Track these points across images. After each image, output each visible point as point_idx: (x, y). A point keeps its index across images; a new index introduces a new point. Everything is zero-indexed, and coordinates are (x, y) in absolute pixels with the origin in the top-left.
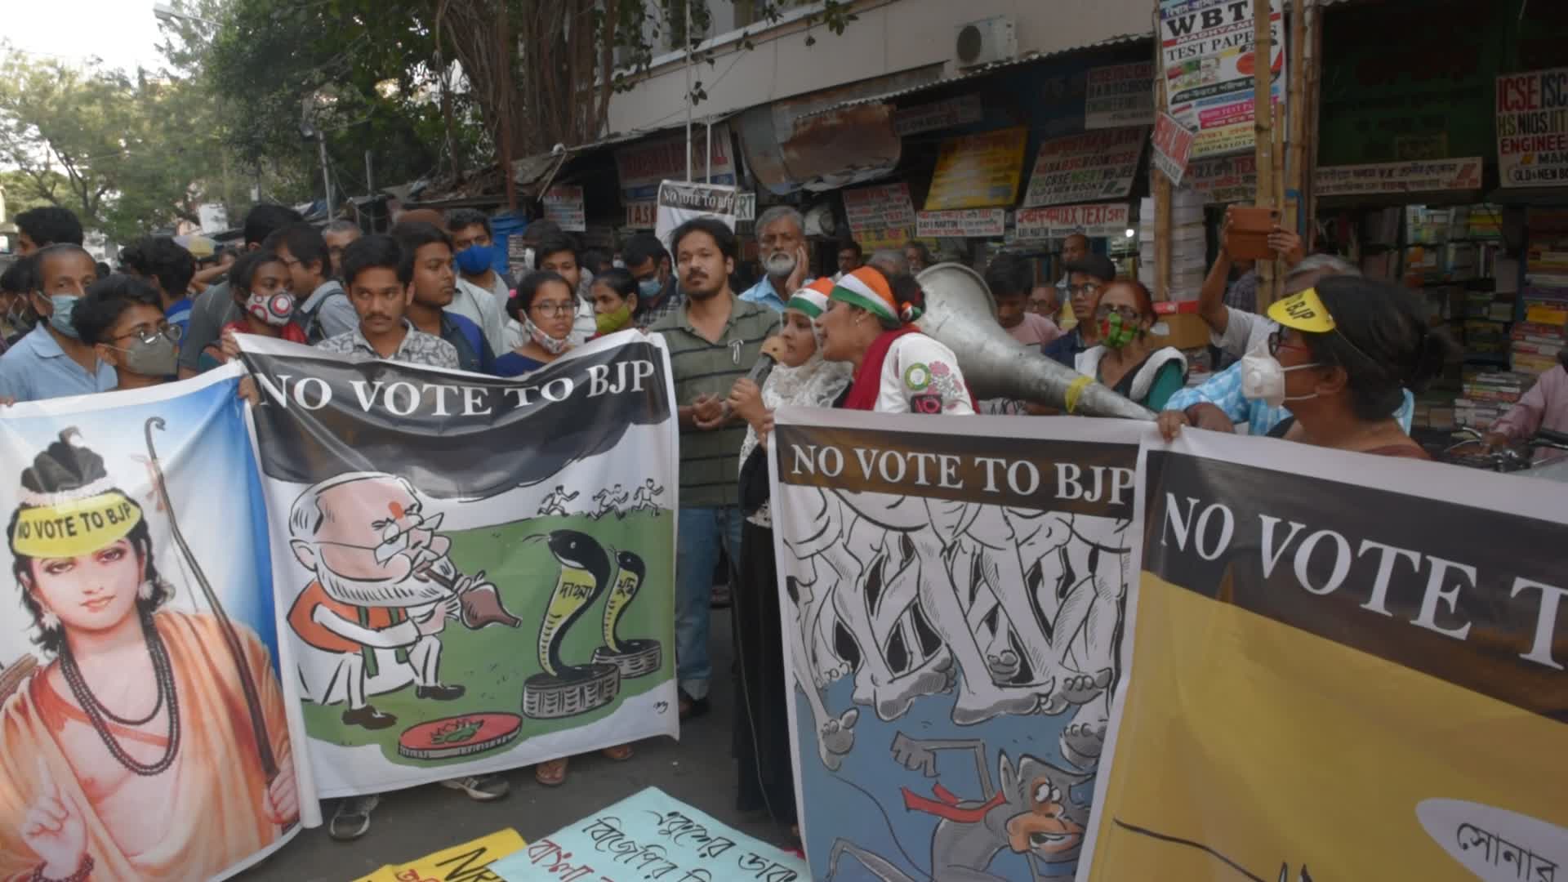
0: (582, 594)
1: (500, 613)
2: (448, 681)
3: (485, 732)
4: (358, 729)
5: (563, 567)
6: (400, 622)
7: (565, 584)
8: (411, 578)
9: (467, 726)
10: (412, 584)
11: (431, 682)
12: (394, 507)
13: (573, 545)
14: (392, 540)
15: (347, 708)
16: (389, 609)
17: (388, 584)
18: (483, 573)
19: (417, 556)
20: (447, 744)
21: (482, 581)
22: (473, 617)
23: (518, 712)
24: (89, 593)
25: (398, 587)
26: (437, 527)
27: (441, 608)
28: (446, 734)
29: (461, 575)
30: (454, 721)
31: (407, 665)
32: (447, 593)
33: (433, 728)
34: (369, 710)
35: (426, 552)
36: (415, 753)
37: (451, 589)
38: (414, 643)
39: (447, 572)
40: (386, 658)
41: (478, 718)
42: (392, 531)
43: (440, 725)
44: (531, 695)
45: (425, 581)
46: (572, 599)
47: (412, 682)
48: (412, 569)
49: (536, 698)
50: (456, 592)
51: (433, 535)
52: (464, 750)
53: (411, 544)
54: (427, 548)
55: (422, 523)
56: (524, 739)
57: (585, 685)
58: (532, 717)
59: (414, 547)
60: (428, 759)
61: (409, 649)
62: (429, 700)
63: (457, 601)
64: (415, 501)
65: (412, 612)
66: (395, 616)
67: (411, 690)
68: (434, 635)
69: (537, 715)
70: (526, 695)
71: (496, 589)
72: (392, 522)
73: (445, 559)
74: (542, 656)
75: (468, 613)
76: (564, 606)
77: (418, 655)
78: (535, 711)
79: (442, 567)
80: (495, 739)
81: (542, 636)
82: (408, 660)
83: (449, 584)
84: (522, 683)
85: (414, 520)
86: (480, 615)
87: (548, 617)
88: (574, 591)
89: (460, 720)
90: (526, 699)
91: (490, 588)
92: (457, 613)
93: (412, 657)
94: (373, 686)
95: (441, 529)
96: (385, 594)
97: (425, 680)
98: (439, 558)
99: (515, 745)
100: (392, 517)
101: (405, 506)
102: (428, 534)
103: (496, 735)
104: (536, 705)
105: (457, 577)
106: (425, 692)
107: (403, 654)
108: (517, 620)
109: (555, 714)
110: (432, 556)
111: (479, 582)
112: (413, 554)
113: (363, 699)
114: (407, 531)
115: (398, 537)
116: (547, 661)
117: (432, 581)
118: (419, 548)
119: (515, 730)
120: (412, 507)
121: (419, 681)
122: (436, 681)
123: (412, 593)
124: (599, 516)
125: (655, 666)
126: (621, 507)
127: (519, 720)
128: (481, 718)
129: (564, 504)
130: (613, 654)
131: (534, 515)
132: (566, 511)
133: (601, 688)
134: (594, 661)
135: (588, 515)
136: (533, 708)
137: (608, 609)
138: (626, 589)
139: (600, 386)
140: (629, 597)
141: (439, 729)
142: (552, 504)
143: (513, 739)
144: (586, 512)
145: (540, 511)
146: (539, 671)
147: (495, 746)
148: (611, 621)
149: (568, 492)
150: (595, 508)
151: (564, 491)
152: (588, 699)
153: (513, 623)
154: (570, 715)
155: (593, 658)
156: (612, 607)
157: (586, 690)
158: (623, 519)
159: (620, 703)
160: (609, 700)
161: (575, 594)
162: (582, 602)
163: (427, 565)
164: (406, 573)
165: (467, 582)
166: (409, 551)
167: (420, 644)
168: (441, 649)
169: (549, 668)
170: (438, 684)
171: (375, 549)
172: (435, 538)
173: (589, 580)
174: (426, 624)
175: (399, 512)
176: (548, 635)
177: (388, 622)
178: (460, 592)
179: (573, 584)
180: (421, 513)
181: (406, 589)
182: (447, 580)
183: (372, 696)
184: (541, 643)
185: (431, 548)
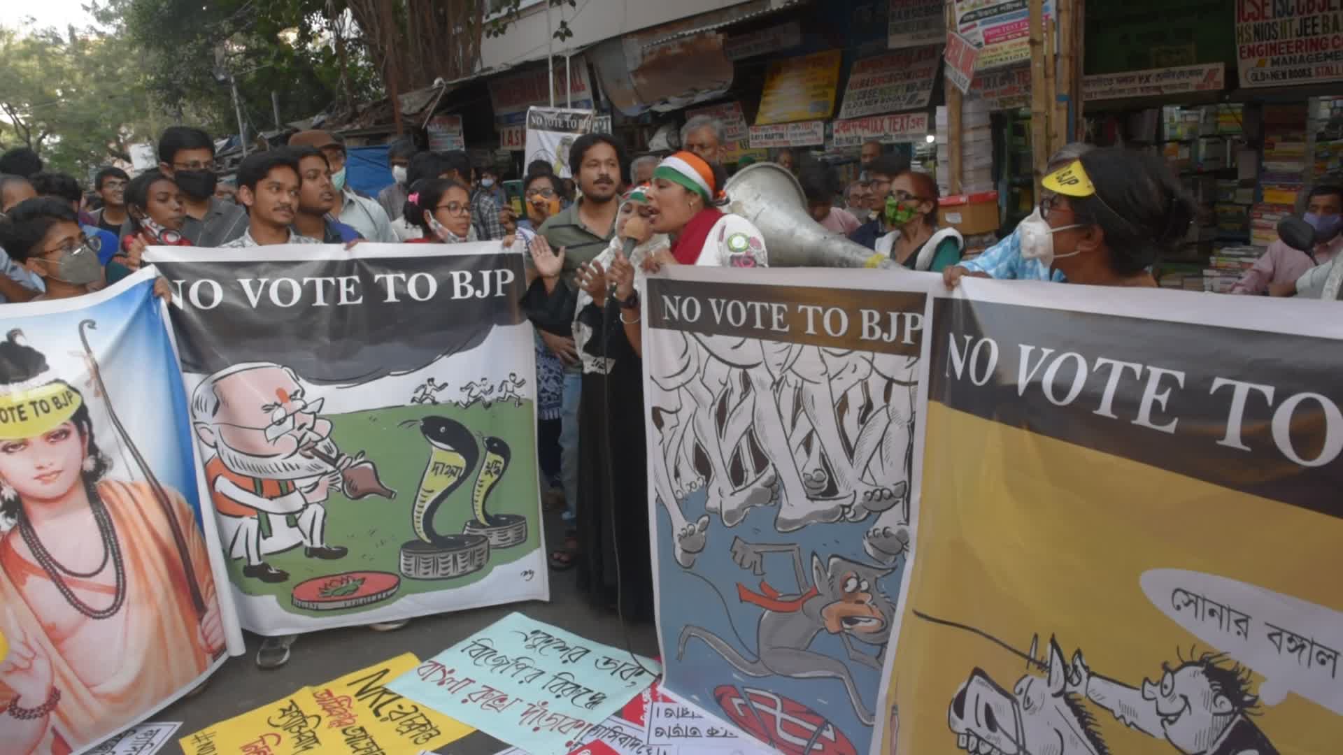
1: (376, 486)
2: (332, 544)
3: (365, 589)
4: (256, 581)
5: (434, 448)
6: (289, 493)
8: (298, 454)
9: (351, 582)
10: (298, 459)
11: (317, 544)
12: (280, 392)
13: (442, 429)
14: (280, 422)
15: (246, 564)
16: (279, 482)
17: (278, 460)
18: (363, 453)
19: (303, 437)
20: (333, 598)
21: (362, 460)
22: (353, 489)
23: (394, 570)
24: (40, 468)
25: (286, 462)
26: (319, 411)
27: (325, 480)
28: (333, 589)
29: (343, 455)
30: (339, 578)
31: (296, 529)
32: (330, 468)
33: (320, 583)
34: (265, 567)
35: (310, 434)
36: (306, 605)
37: (334, 465)
38: (301, 511)
39: (330, 451)
40: (278, 523)
42: (279, 414)
43: (327, 581)
44: (407, 558)
45: (310, 458)
46: (444, 477)
47: (301, 543)
48: (298, 448)
49: (412, 561)
50: (338, 468)
51: (315, 418)
52: (349, 603)
53: (297, 425)
54: (311, 429)
55: (305, 407)
56: (403, 596)
57: (457, 553)
58: (409, 577)
59: (301, 428)
60: (317, 610)
61: (297, 515)
62: (316, 559)
63: (339, 475)
64: (298, 388)
65: (298, 483)
66: (283, 486)
67: (301, 550)
68: (318, 503)
69: (413, 576)
70: (402, 557)
71: (374, 466)
72: (280, 406)
73: (328, 440)
74: (416, 525)
75: (349, 486)
76: (437, 483)
77: (305, 520)
78: (412, 572)
79: (325, 447)
80: (376, 594)
81: (416, 508)
82: (296, 525)
83: (333, 462)
84: (399, 547)
85: (299, 404)
86: (359, 488)
88: (446, 470)
89: (344, 577)
90: (402, 561)
91: (369, 466)
92: (339, 485)
93: (300, 521)
94: (268, 546)
95: (322, 412)
96: (276, 469)
97: (312, 542)
98: (323, 439)
99: (394, 601)
100: (279, 402)
101: (290, 392)
102: (312, 416)
103: (377, 590)
104: (413, 567)
105: (339, 456)
106: (313, 552)
107: (292, 519)
108: (392, 492)
109: (430, 576)
110: (316, 438)
111: (358, 461)
112: (299, 434)
113: (260, 558)
114: (293, 414)
115: (285, 419)
116: (422, 529)
117: (316, 458)
118: (304, 430)
119: (393, 587)
120: (296, 393)
121: (307, 543)
122: (322, 543)
123: (298, 467)
124: (467, 406)
125: (521, 539)
126: (488, 398)
127: (397, 579)
128: (362, 576)
129: (434, 393)
130: (483, 527)
131: (408, 403)
132: (437, 400)
133: (472, 558)
134: (465, 532)
135: (457, 404)
136: (409, 570)
137: (477, 487)
138: (493, 470)
139: (464, 290)
140: (496, 477)
141: (326, 585)
142: (424, 393)
143: (392, 595)
144: (454, 401)
145: (413, 400)
146: (414, 538)
147: (377, 601)
148: (480, 499)
149: (438, 383)
150: (463, 398)
151: (435, 382)
152: (460, 565)
153: (389, 494)
154: (446, 578)
155: (464, 530)
156: (481, 486)
157: (458, 557)
158: (490, 409)
159: (490, 570)
160: (480, 567)
161: (446, 473)
162: (453, 479)
163: (311, 444)
164: (292, 451)
165: (349, 460)
166: (295, 432)
167: (306, 512)
168: (325, 515)
169: (423, 536)
170: (324, 546)
171: (265, 430)
172: (318, 421)
173: (459, 461)
174: (312, 494)
175: (285, 397)
176: (422, 507)
177: (279, 492)
178: (342, 468)
179: (444, 465)
180: (304, 398)
181: (293, 465)
182: (330, 458)
183: (267, 554)
184: (415, 514)
185: (315, 430)
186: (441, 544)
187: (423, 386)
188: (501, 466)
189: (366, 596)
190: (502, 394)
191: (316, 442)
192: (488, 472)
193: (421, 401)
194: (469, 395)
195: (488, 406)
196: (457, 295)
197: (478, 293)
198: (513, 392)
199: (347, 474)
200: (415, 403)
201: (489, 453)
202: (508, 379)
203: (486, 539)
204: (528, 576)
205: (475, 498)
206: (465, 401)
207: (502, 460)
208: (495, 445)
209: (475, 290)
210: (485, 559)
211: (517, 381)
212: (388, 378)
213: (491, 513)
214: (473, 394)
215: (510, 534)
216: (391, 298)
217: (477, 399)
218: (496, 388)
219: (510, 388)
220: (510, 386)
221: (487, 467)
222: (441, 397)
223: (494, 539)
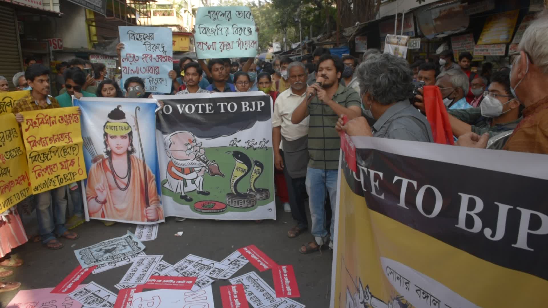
0: (243, 171)
1: (219, 172)
2: (206, 190)
3: (216, 207)
4: (183, 201)
5: (237, 162)
6: (193, 172)
7: (237, 167)
8: (195, 160)
9: (211, 204)
10: (195, 161)
11: (201, 190)
12: (189, 140)
13: (240, 156)
14: (190, 149)
15: (181, 194)
16: (190, 168)
17: (189, 161)
18: (214, 161)
19: (197, 154)
20: (206, 209)
21: (214, 163)
22: (212, 172)
23: (225, 203)
24: (118, 145)
25: (192, 162)
26: (201, 146)
27: (203, 169)
28: (206, 206)
29: (208, 161)
30: (207, 202)
31: (194, 185)
32: (205, 165)
33: (202, 203)
34: (186, 196)
35: (199, 153)
36: (198, 210)
37: (206, 164)
38: (196, 178)
39: (205, 159)
40: (189, 182)
41: (214, 202)
42: (189, 147)
43: (204, 202)
45: (199, 161)
47: (196, 190)
48: (195, 157)
49: (230, 200)
50: (207, 165)
51: (200, 148)
52: (211, 211)
53: (195, 150)
54: (199, 152)
55: (197, 145)
56: (227, 211)
57: (245, 199)
58: (229, 206)
59: (196, 151)
60: (201, 212)
61: (195, 180)
62: (201, 195)
63: (207, 167)
64: (194, 139)
65: (195, 169)
66: (191, 169)
67: (196, 192)
68: (201, 176)
69: (231, 205)
70: (227, 198)
71: (218, 165)
72: (190, 144)
73: (204, 155)
74: (231, 187)
75: (210, 171)
76: (238, 174)
77: (197, 182)
78: (230, 204)
79: (203, 158)
80: (219, 209)
81: (231, 182)
82: (194, 183)
83: (205, 163)
84: (226, 194)
85: (195, 144)
86: (214, 172)
87: (233, 176)
88: (241, 170)
89: (209, 202)
90: (227, 200)
91: (216, 165)
92: (207, 171)
93: (196, 182)
94: (187, 189)
95: (202, 147)
96: (189, 164)
97: (199, 189)
98: (202, 155)
99: (225, 213)
100: (189, 143)
101: (192, 140)
102: (199, 148)
103: (219, 208)
104: (230, 202)
105: (207, 161)
106: (200, 193)
107: (193, 181)
108: (224, 175)
109: (236, 206)
110: (200, 155)
112: (196, 153)
113: (184, 193)
114: (193, 147)
115: (191, 148)
116: (233, 189)
117: (201, 161)
118: (197, 152)
119: (224, 208)
120: (194, 140)
121: (198, 189)
122: (202, 189)
123: (195, 164)
124: (248, 148)
125: (267, 197)
126: (255, 146)
127: (225, 206)
128: (215, 203)
129: (237, 143)
130: (254, 192)
131: (228, 146)
132: (238, 145)
133: (250, 201)
134: (248, 193)
135: (244, 147)
136: (229, 203)
137: (251, 178)
138: (257, 172)
139: (246, 109)
140: (258, 175)
141: (204, 204)
142: (234, 143)
143: (224, 211)
144: (243, 146)
145: (230, 145)
146: (231, 192)
147: (219, 212)
148: (252, 181)
149: (238, 140)
150: (246, 145)
151: (237, 139)
152: (246, 204)
153: (223, 176)
154: (241, 208)
155: (247, 192)
156: (253, 177)
157: (245, 201)
158: (256, 151)
159: (257, 207)
160: (253, 206)
161: (241, 171)
162: (243, 174)
163: (199, 157)
164: (194, 158)
165: (210, 163)
166: (194, 152)
167: (198, 178)
168: (203, 180)
169: (234, 192)
170: (203, 190)
171: (186, 151)
172: (201, 149)
173: (245, 167)
174: (199, 173)
175: (191, 142)
176: (233, 181)
177: (189, 172)
178: (208, 165)
179: (240, 168)
180: (196, 142)
181: (194, 163)
182: (205, 161)
183: (187, 192)
184: (231, 183)
185: (200, 152)
186: (240, 195)
187: (233, 140)
188: (260, 171)
189: (216, 210)
190: (260, 146)
191: (201, 156)
192: (255, 173)
193: (232, 145)
194: (248, 144)
195: (255, 149)
196: (244, 110)
197: (251, 110)
198: (264, 145)
199: (210, 167)
200: (230, 146)
201: (255, 166)
202: (262, 140)
203: (255, 196)
204: (270, 210)
205: (251, 181)
206: (247, 147)
207: (261, 169)
208: (258, 163)
209: (250, 108)
210: (255, 203)
211: (266, 141)
212: (221, 137)
213: (257, 187)
214: (250, 144)
215: (264, 195)
216: (222, 111)
217: (251, 146)
218: (258, 143)
219: (263, 144)
220: (263, 143)
221: (255, 171)
222: (239, 144)
223: (258, 197)
